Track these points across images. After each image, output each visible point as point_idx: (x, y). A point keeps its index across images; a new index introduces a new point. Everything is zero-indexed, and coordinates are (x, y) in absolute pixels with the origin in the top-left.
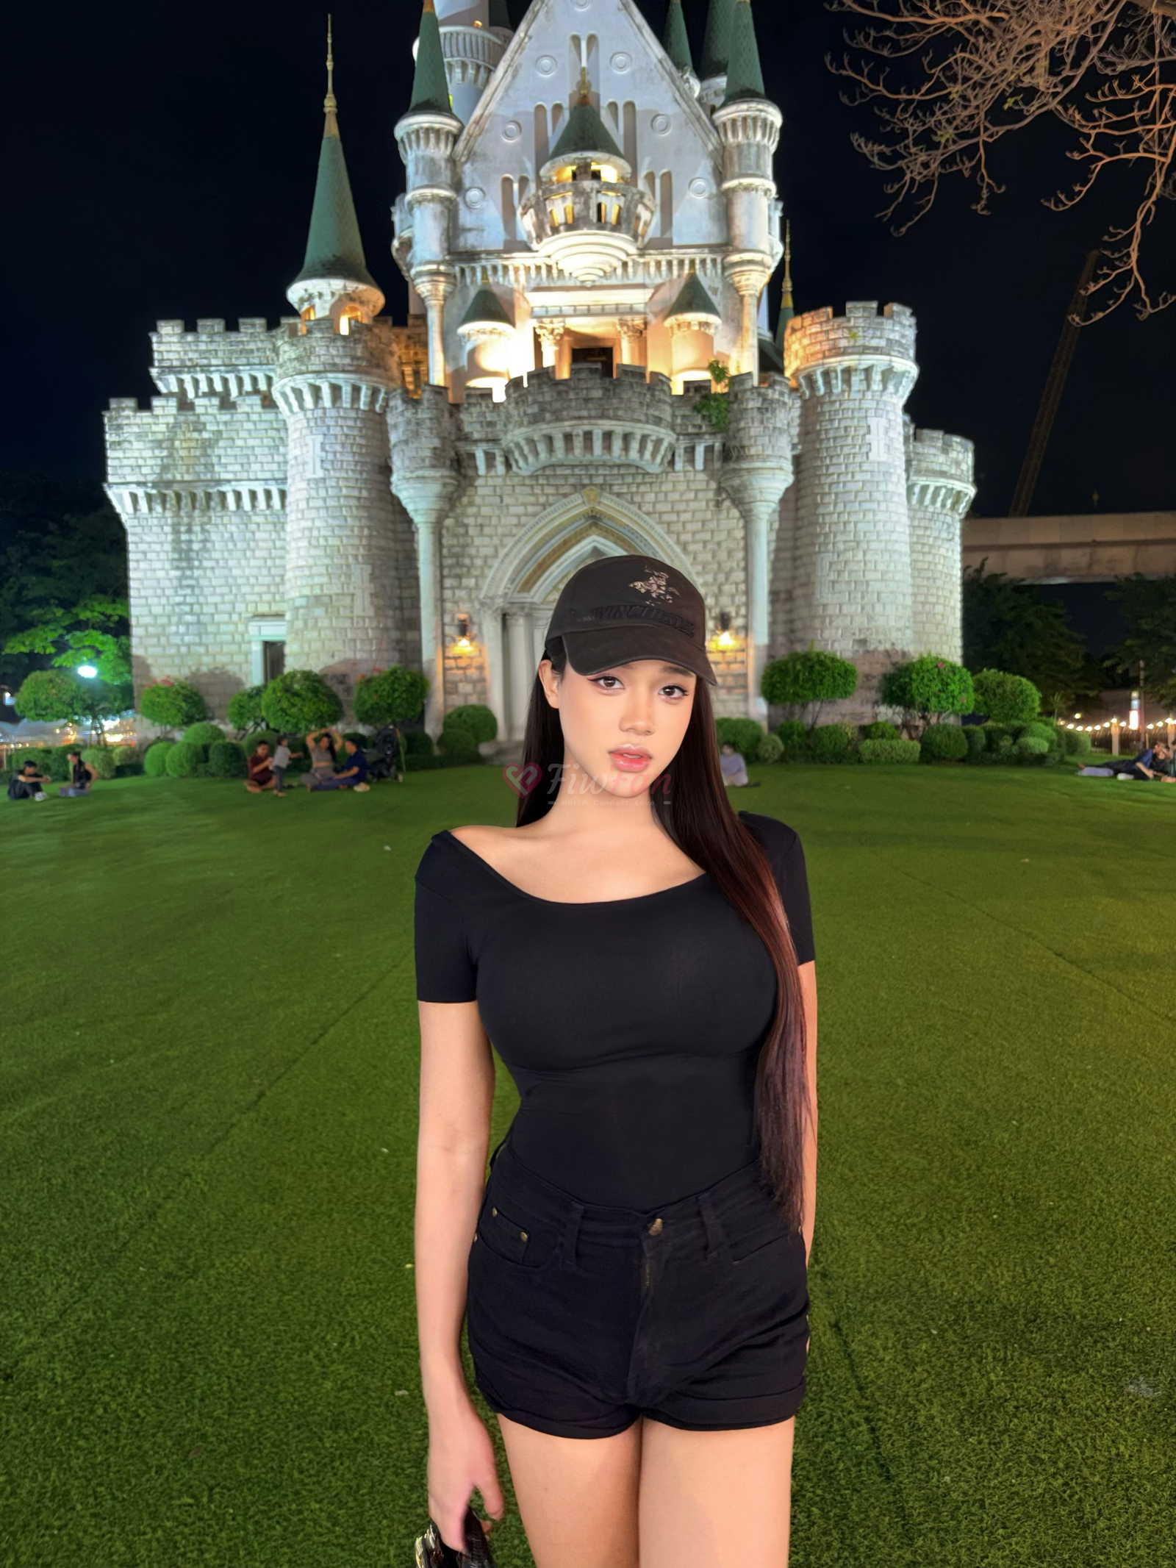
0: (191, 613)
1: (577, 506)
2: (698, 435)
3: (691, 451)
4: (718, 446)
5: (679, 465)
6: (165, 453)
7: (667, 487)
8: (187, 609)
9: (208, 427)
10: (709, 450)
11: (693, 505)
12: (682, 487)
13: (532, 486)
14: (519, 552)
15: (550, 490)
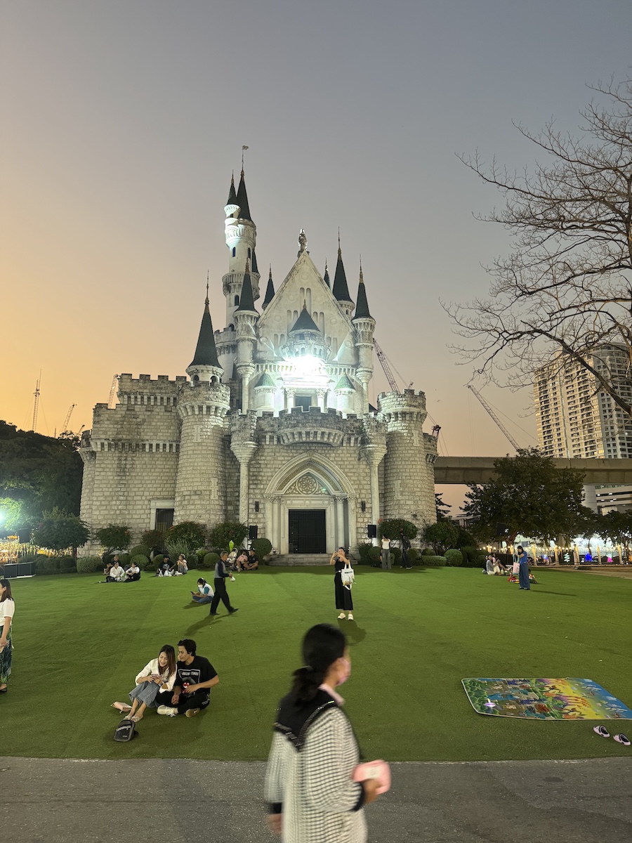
0: (123, 496)
1: (304, 457)
2: (353, 434)
3: (349, 439)
4: (360, 439)
5: (344, 445)
6: (119, 426)
7: (340, 452)
8: (122, 494)
9: (140, 417)
10: (356, 439)
11: (349, 459)
12: (345, 452)
13: (287, 450)
14: (281, 475)
15: (293, 451)
